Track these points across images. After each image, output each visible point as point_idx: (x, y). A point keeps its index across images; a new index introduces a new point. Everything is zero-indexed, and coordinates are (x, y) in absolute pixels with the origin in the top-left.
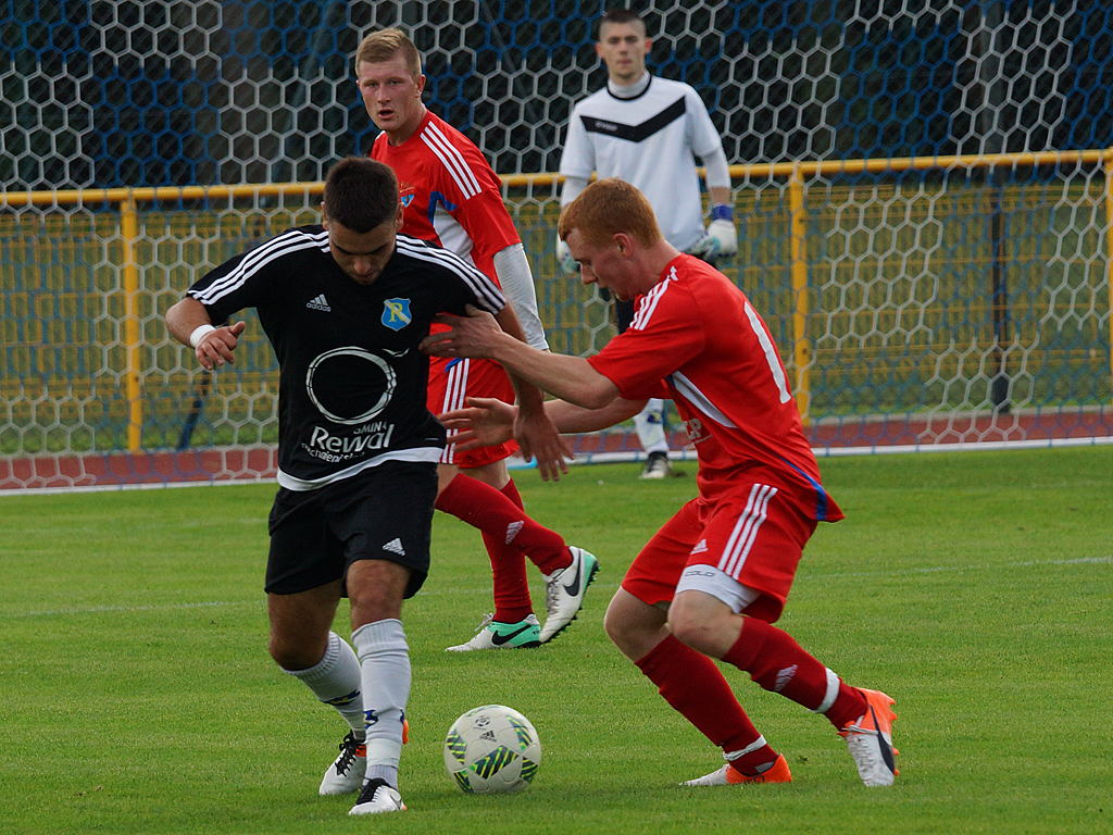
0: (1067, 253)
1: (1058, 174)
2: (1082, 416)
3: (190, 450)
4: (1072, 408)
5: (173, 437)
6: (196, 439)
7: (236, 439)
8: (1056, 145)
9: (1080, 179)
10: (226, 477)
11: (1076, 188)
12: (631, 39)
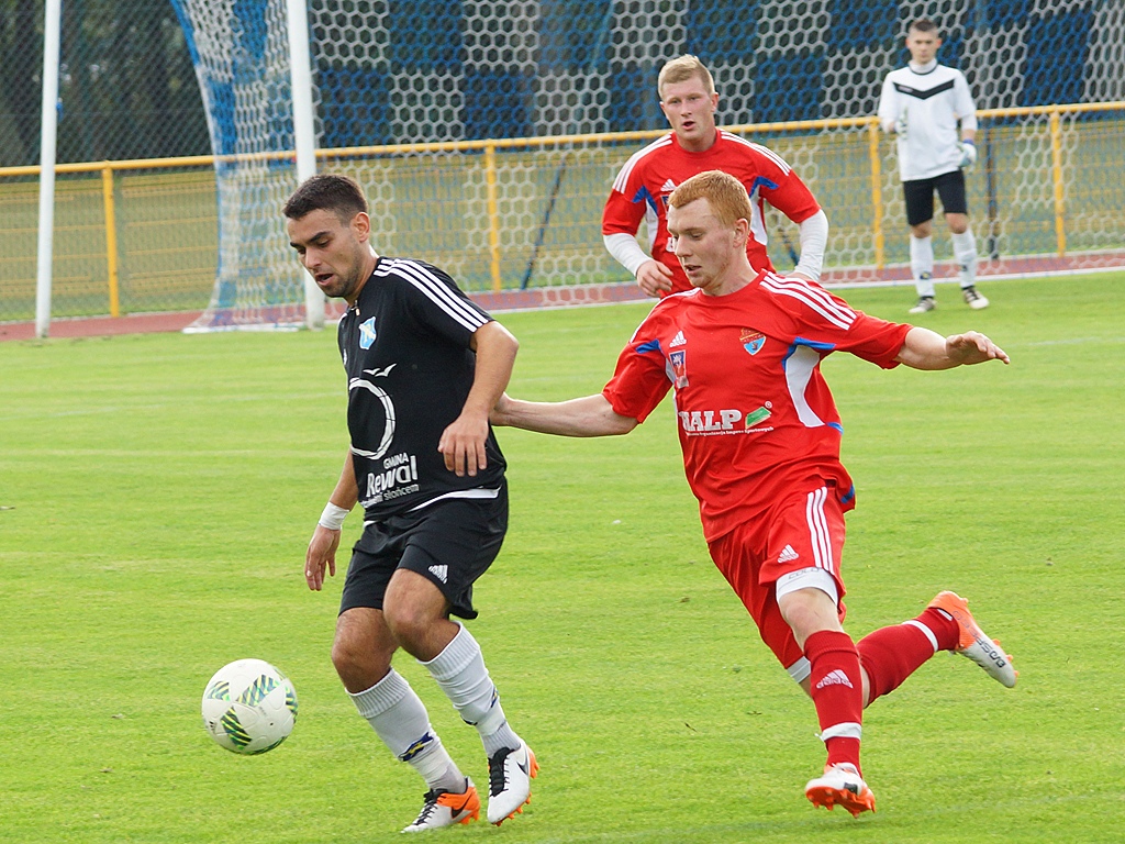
0: (1025, 165)
1: (1019, 120)
2: (1039, 260)
3: (528, 290)
4: (1033, 255)
5: (519, 283)
6: (531, 284)
7: (563, 282)
8: (1020, 104)
9: (1031, 123)
10: (548, 305)
11: (1030, 128)
12: (929, 42)
